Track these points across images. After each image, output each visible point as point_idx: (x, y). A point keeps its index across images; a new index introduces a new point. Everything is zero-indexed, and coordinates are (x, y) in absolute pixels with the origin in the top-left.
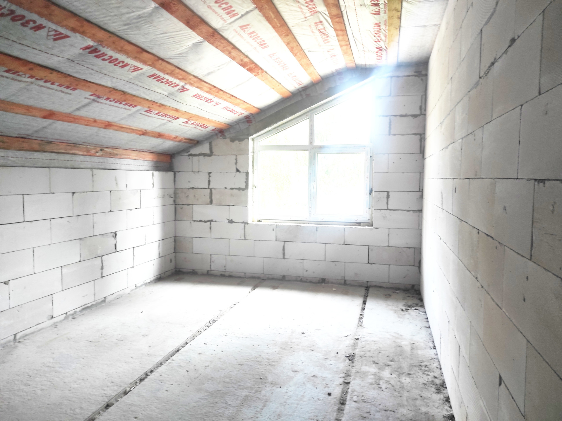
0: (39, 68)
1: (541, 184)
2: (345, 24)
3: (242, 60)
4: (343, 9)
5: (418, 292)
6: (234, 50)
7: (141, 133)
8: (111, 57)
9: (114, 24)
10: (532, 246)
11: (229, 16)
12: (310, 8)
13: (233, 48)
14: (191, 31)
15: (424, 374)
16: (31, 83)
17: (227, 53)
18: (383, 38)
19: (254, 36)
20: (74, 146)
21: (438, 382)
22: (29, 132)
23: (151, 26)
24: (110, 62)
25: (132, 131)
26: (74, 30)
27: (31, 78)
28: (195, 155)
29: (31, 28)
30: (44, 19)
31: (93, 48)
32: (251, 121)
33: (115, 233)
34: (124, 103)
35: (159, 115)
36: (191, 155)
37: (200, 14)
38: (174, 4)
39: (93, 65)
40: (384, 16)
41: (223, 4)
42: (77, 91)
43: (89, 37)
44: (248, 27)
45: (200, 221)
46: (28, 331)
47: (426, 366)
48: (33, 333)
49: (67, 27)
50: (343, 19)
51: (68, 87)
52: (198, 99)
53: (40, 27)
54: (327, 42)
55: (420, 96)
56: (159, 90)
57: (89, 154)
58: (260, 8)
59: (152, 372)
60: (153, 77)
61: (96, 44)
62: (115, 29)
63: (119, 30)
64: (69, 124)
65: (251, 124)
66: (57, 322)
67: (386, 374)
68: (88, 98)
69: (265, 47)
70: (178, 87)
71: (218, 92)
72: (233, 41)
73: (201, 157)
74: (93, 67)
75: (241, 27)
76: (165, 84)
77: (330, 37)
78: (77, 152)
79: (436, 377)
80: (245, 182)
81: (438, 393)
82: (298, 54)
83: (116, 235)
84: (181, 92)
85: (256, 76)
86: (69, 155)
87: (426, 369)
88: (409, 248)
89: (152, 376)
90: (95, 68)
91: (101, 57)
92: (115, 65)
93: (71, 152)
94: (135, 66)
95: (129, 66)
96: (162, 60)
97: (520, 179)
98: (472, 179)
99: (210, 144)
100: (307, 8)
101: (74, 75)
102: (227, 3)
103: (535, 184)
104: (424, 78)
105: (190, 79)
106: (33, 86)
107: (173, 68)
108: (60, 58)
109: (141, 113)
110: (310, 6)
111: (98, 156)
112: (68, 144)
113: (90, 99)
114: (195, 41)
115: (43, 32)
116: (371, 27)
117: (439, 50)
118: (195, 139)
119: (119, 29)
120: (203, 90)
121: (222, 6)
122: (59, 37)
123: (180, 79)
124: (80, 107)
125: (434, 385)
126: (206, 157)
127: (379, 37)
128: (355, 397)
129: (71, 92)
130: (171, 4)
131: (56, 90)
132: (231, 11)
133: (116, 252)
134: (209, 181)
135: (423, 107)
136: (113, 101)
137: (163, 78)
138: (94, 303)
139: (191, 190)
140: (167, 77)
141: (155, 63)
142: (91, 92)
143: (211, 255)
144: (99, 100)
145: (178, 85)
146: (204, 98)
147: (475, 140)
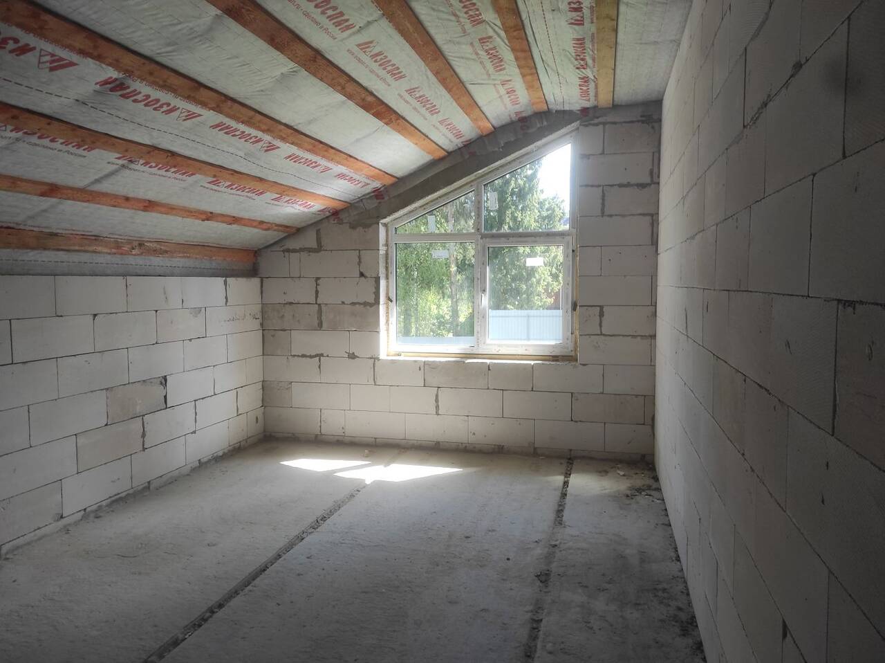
0: (27, 115)
1: (850, 310)
2: (528, 41)
3: (363, 100)
4: (524, 16)
5: (651, 466)
6: (349, 83)
7: (204, 217)
8: (148, 96)
9: (150, 43)
10: (835, 411)
11: (340, 29)
12: (471, 15)
13: (348, 81)
14: (279, 53)
15: (661, 603)
16: (17, 140)
17: (340, 88)
18: (590, 62)
19: (381, 59)
20: (95, 240)
21: (683, 616)
22: (19, 219)
23: (210, 46)
24: (146, 105)
25: (188, 213)
26: (83, 53)
27: (16, 132)
28: (294, 251)
29: (11, 51)
30: (31, 35)
31: (118, 83)
32: (382, 195)
33: (165, 378)
34: (173, 170)
35: (232, 189)
36: (288, 251)
37: (291, 26)
38: (249, 10)
39: (119, 110)
40: (589, 28)
41: (327, 9)
42: (96, 152)
43: (110, 65)
44: (372, 45)
45: (304, 356)
46: (21, 541)
47: (664, 590)
48: (29, 544)
49: (71, 48)
50: (526, 33)
51: (79, 146)
52: (295, 162)
53: (25, 49)
54: (501, 70)
55: (651, 154)
56: (230, 148)
57: (120, 251)
58: (390, 17)
59: (221, 606)
60: (220, 128)
61: (121, 75)
62: (152, 51)
63: (158, 54)
64: (85, 204)
65: (382, 201)
66: (69, 525)
67: (600, 605)
68: (113, 164)
69: (401, 77)
70: (261, 144)
71: (326, 151)
72: (347, 69)
73: (304, 255)
74: (119, 113)
75: (358, 45)
76: (240, 138)
77: (506, 62)
78: (99, 249)
79: (680, 609)
80: (374, 293)
81: (684, 635)
82: (454, 89)
83: (166, 380)
84: (266, 151)
85: (387, 124)
86: (88, 254)
87: (666, 595)
88: (637, 396)
89: (220, 614)
90: (122, 115)
91: (131, 96)
92: (155, 109)
93: (91, 249)
94: (189, 111)
95: (180, 110)
96: (233, 100)
97: (812, 297)
98: (734, 291)
99: (318, 232)
100: (466, 16)
101: (88, 126)
102: (335, 8)
103: (838, 308)
104: (656, 125)
105: (280, 131)
106: (20, 144)
107: (252, 113)
108: (62, 99)
109: (201, 186)
110: (471, 13)
111: (135, 255)
112: (85, 237)
113: (118, 164)
114: (285, 70)
115: (30, 57)
116: (570, 47)
117: (679, 80)
118: (294, 226)
119: (158, 51)
120: (302, 148)
121: (328, 11)
122: (58, 65)
123: (263, 131)
124: (102, 178)
125: (676, 622)
126: (311, 253)
127: (583, 60)
128: (550, 644)
129: (85, 153)
130: (243, 10)
131: (60, 151)
132: (342, 20)
133: (166, 408)
134: (317, 292)
135: (656, 170)
136: (155, 167)
137: (236, 130)
138: (131, 492)
139: (288, 306)
140: (242, 127)
141: (221, 105)
142: (118, 153)
143: (321, 409)
144: (132, 166)
145: (260, 140)
146: (304, 160)
147: (737, 227)
